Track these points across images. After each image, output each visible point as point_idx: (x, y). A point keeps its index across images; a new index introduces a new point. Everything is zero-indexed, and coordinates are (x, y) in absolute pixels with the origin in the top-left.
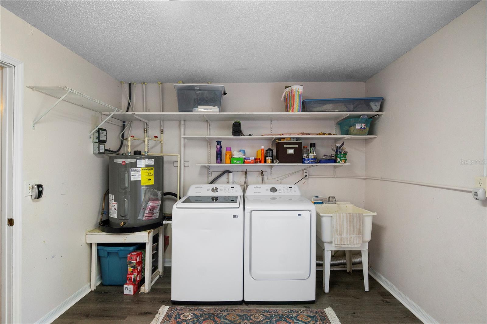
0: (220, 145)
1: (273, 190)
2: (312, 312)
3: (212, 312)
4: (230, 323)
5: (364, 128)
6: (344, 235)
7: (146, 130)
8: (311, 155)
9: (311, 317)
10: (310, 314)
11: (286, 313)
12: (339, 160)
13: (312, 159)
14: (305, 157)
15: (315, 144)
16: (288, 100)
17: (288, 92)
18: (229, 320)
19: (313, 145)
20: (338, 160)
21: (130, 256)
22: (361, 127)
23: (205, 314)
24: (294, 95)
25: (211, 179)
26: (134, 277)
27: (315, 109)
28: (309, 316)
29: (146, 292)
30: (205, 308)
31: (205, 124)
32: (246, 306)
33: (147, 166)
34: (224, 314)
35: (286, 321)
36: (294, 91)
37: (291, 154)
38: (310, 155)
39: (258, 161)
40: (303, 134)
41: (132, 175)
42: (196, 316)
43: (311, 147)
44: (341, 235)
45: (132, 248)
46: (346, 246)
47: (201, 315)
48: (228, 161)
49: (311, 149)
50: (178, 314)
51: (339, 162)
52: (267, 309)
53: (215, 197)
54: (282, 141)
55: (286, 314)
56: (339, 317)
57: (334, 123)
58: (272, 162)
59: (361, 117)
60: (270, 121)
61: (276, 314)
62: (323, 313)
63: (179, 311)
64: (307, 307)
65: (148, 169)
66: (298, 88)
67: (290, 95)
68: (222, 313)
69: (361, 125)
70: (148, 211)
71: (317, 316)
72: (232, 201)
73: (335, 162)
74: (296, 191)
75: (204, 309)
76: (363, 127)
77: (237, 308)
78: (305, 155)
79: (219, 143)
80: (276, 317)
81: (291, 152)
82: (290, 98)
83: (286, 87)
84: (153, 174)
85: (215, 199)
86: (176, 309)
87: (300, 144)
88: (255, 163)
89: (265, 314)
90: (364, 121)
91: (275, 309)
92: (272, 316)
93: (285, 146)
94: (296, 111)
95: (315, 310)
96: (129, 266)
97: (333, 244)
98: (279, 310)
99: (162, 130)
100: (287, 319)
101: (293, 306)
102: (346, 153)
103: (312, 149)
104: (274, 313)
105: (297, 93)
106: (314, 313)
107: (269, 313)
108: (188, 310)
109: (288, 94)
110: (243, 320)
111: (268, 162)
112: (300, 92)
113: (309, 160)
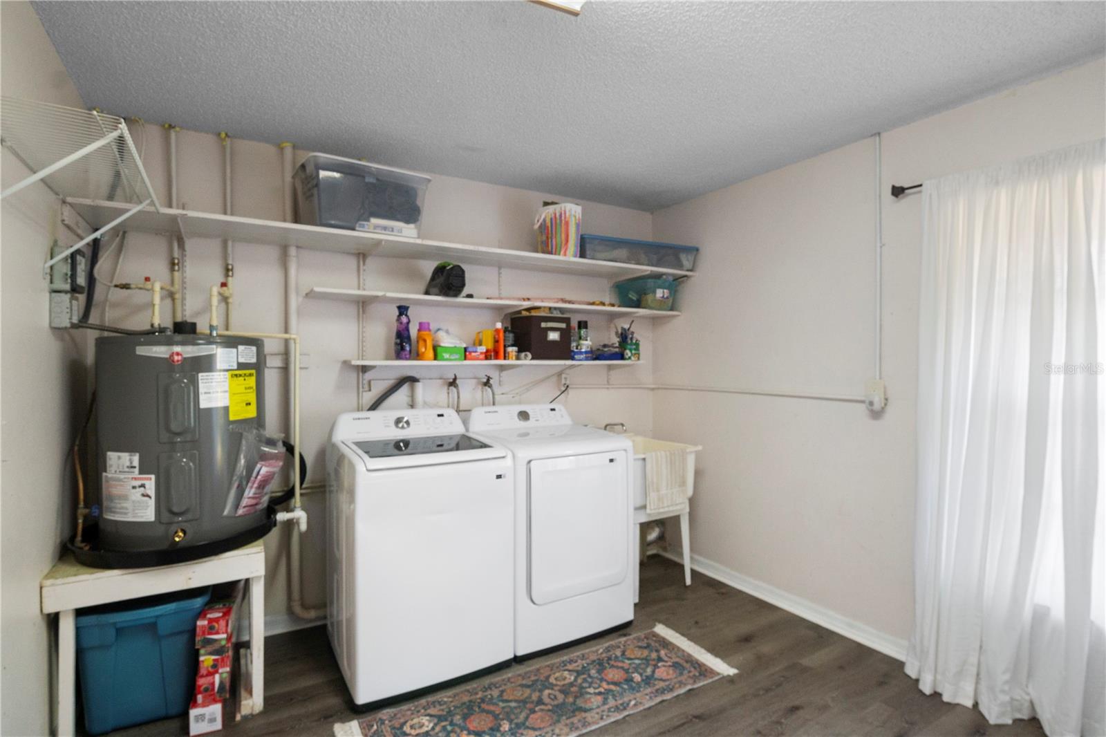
0: (406, 315)
1: (524, 415)
2: (639, 639)
3: (466, 699)
4: (521, 704)
5: (667, 298)
6: (663, 491)
7: (176, 261)
8: (586, 345)
9: (645, 648)
10: (640, 644)
11: (602, 653)
12: (629, 354)
13: (586, 352)
14: (575, 348)
15: (586, 323)
16: (552, 231)
17: (553, 215)
18: (516, 701)
19: (583, 325)
20: (627, 354)
21: (205, 623)
22: (663, 297)
23: (456, 707)
24: (567, 223)
25: (369, 397)
26: (221, 677)
27: (598, 255)
28: (640, 647)
29: (257, 711)
30: (444, 696)
31: (352, 262)
32: (522, 667)
33: (241, 366)
34: (495, 693)
35: (613, 666)
36: (567, 215)
37: (554, 342)
38: (583, 344)
39: (491, 356)
40: (564, 301)
41: (205, 393)
42: (440, 718)
43: (580, 327)
44: (658, 491)
45: (198, 602)
46: (666, 509)
47: (448, 712)
48: (430, 353)
49: (580, 333)
50: (393, 728)
51: (630, 358)
52: (565, 658)
53: (402, 441)
54: (534, 313)
55: (604, 655)
56: (683, 635)
57: (606, 284)
58: (518, 358)
59: (664, 277)
60: (497, 269)
61: (588, 661)
62: (655, 635)
63: (390, 721)
64: (625, 635)
65: (245, 374)
66: (573, 210)
67: (558, 221)
68: (489, 692)
69: (664, 292)
70: (253, 490)
71: (653, 644)
72: (440, 448)
73: (622, 357)
74: (562, 418)
75: (445, 699)
76: (665, 296)
77: (510, 675)
78: (574, 344)
79: (403, 310)
80: (591, 666)
81: (553, 336)
82: (558, 227)
83: (546, 204)
84: (255, 388)
85: (402, 447)
86: (380, 719)
87: (567, 321)
88: (486, 358)
89: (570, 667)
90: (667, 284)
91: (578, 653)
92: (584, 667)
93: (543, 325)
94: (569, 257)
95: (641, 634)
96: (202, 651)
97: (648, 511)
98: (588, 653)
99: (230, 267)
100: (612, 663)
101: (602, 640)
102: (637, 345)
103: (582, 332)
104: (584, 662)
105: (573, 219)
106: (643, 640)
107: (576, 664)
108: (409, 713)
109: (551, 219)
110: (541, 691)
111: (510, 356)
112: (577, 217)
113: (581, 353)
